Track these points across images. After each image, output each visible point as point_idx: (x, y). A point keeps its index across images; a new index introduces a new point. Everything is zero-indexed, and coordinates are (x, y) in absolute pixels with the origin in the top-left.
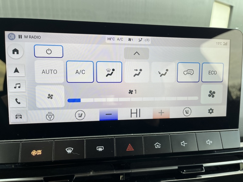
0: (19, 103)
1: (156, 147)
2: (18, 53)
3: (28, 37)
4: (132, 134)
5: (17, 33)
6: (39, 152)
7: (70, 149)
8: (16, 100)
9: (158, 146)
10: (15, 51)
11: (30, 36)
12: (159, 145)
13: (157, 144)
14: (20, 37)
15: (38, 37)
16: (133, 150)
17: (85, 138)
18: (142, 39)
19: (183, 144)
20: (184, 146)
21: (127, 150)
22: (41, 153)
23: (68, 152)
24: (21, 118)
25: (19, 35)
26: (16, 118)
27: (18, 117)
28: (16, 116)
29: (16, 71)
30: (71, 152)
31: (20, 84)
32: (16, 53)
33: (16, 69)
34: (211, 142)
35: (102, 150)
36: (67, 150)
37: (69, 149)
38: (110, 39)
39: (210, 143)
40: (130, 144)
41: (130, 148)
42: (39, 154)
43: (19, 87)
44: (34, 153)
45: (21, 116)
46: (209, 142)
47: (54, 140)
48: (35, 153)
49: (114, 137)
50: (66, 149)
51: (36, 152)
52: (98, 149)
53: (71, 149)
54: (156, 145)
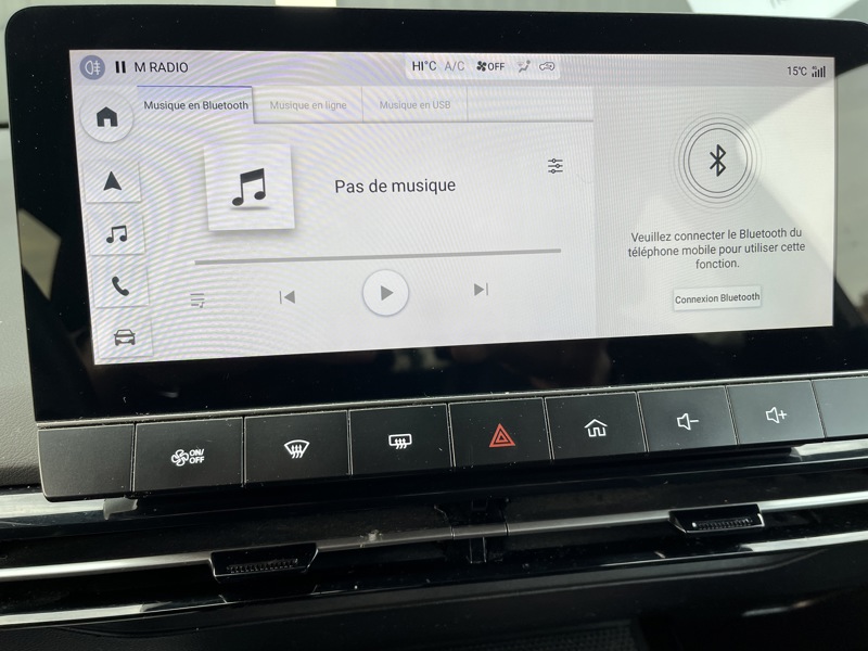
0: (125, 293)
1: (592, 433)
2: (114, 123)
3: (147, 66)
4: (507, 393)
5: (110, 56)
6: (198, 456)
7: (298, 444)
8: (115, 280)
9: (596, 430)
10: (106, 116)
11: (153, 65)
12: (601, 427)
13: (596, 425)
14: (120, 67)
15: (178, 67)
16: (513, 444)
17: (348, 408)
18: (528, 62)
19: (684, 422)
20: (689, 429)
21: (492, 445)
22: (202, 459)
23: (292, 453)
24: (132, 342)
25: (117, 63)
26: (118, 343)
27: (123, 339)
28: (116, 336)
29: (112, 183)
30: (302, 453)
31: (124, 227)
32: (107, 121)
33: (111, 175)
34: (783, 415)
35: (406, 444)
36: (290, 446)
37: (294, 444)
38: (421, 66)
39: (780, 417)
40: (500, 426)
41: (501, 438)
42: (196, 460)
43: (123, 238)
44: (179, 458)
45: (132, 335)
46: (776, 415)
47: (244, 415)
48: (184, 459)
49: (447, 402)
50: (286, 445)
51: (185, 456)
52: (393, 442)
53: (303, 445)
54: (591, 427)
